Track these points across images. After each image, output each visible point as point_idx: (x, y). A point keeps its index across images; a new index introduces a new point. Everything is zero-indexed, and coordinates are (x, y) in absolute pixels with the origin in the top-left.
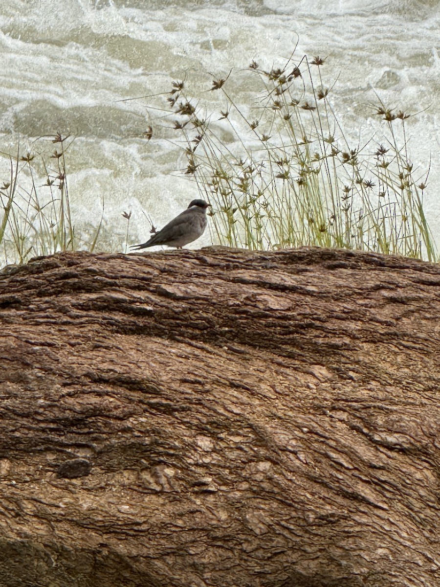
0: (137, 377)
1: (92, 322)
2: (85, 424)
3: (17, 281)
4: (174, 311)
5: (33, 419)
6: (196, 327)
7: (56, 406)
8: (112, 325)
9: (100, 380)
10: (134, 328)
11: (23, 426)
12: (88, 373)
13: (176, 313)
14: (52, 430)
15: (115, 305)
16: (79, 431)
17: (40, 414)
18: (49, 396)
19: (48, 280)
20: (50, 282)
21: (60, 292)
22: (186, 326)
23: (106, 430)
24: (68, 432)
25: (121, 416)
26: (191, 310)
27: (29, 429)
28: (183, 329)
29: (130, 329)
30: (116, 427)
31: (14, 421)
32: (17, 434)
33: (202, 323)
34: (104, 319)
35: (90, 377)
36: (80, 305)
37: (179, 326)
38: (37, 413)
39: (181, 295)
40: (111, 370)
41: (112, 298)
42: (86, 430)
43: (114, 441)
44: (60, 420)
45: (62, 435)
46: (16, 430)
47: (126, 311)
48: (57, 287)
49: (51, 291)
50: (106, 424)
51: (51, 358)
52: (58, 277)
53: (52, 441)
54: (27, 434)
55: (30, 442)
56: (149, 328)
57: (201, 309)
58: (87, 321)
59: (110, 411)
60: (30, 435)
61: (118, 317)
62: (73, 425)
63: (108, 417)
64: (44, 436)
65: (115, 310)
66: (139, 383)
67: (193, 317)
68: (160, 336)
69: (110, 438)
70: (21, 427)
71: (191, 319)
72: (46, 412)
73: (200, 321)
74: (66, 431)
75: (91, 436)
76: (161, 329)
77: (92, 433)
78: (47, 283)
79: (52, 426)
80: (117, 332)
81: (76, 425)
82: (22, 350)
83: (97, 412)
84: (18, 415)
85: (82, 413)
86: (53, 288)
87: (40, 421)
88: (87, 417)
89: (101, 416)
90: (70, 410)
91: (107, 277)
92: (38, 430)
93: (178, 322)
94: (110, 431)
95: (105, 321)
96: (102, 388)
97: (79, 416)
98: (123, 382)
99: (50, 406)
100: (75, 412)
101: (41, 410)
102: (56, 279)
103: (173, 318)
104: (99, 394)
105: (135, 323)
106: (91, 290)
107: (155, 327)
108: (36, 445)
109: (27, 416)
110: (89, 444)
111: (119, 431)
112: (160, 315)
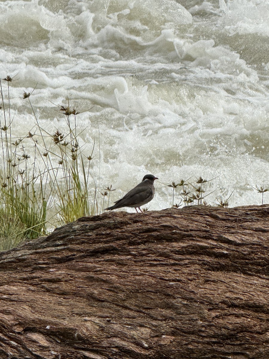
0: (260, 303)
1: (193, 263)
2: (236, 338)
3: (103, 235)
4: (243, 254)
5: (198, 335)
6: (259, 264)
7: (213, 325)
8: (205, 264)
9: (234, 306)
10: (218, 266)
11: (193, 341)
12: (224, 301)
13: (244, 255)
14: (214, 343)
15: (202, 251)
16: (233, 343)
17: (203, 332)
18: (205, 318)
19: (132, 234)
20: (136, 235)
21: (146, 242)
22: (252, 264)
23: (254, 342)
24: (226, 344)
25: (260, 331)
26: (252, 252)
27: (198, 343)
28: (250, 266)
29: (216, 267)
30: (261, 340)
31: (185, 337)
32: (190, 347)
33: (262, 262)
34: (200, 260)
35: (225, 304)
36: (177, 251)
37: (247, 264)
38: (200, 331)
39: (240, 242)
40: (238, 298)
41: (199, 245)
42: (239, 342)
43: (262, 350)
44: (218, 336)
45: (222, 347)
46: (188, 344)
47: (209, 254)
48: (143, 238)
49: (140, 241)
50: (253, 338)
51: (186, 290)
52: (141, 231)
53: (217, 351)
54: (197, 347)
55: (200, 352)
56: (228, 266)
57: (259, 252)
58: (189, 262)
59: (251, 328)
60: (200, 347)
61: (207, 259)
62: (227, 339)
63: (251, 332)
64: (210, 347)
65: (202, 254)
66: (262, 307)
67: (255, 258)
68: (235, 272)
69: (259, 348)
70: (192, 342)
71: (255, 259)
72: (207, 330)
73: (261, 260)
74: (224, 344)
75: (243, 346)
76: (236, 266)
77: (243, 344)
78: (133, 236)
79: (214, 340)
80: (209, 270)
81: (230, 339)
82: (161, 285)
83: (243, 329)
84: (185, 333)
85: (234, 330)
86: (140, 239)
87: (204, 337)
88: (238, 333)
89: (246, 332)
90: (225, 328)
91: (181, 230)
92: (204, 343)
93: (247, 261)
94: (257, 343)
95: (201, 262)
96: (237, 311)
97: (232, 332)
98: (250, 307)
99: (209, 326)
100: (228, 329)
101: (203, 329)
102: (140, 233)
103: (243, 259)
104: (237, 316)
105: (219, 262)
106: (171, 240)
107: (232, 265)
108: (205, 354)
109: (193, 333)
110: (243, 352)
111: (264, 342)
112: (234, 257)
